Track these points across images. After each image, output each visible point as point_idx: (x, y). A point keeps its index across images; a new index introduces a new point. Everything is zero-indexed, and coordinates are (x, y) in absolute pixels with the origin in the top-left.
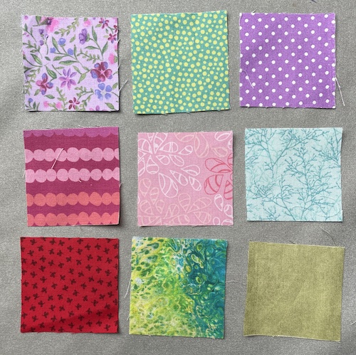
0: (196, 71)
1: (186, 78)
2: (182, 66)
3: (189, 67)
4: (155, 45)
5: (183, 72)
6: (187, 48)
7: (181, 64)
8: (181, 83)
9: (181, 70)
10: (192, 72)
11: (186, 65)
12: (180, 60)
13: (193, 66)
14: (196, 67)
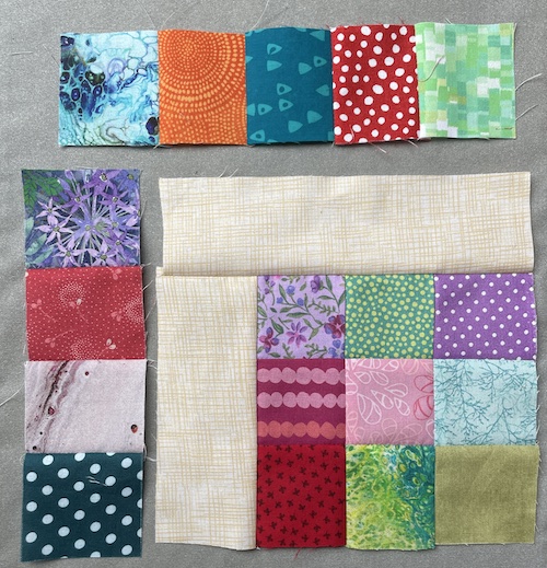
0: (407, 322)
1: (396, 330)
2: (392, 316)
3: (400, 317)
4: (361, 290)
5: (392, 323)
6: (399, 295)
7: (390, 313)
8: (388, 336)
9: (389, 321)
10: (403, 323)
11: (396, 314)
12: (389, 307)
13: (404, 316)
14: (408, 318)
